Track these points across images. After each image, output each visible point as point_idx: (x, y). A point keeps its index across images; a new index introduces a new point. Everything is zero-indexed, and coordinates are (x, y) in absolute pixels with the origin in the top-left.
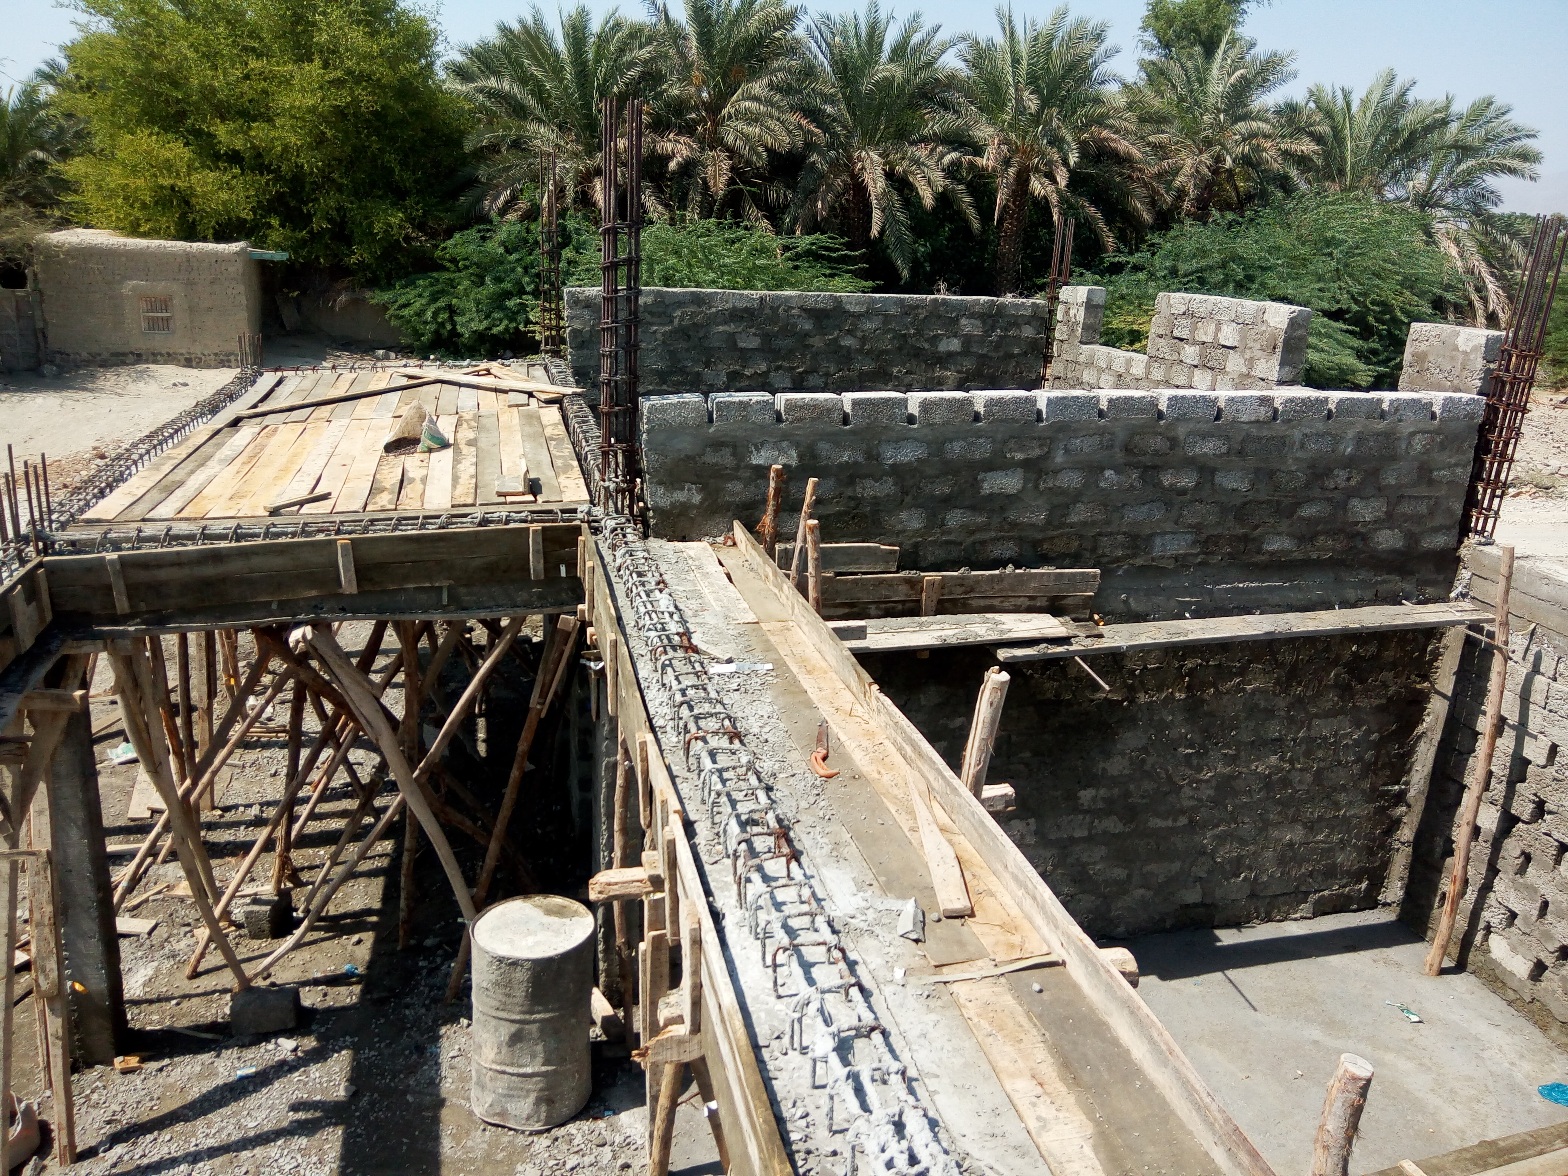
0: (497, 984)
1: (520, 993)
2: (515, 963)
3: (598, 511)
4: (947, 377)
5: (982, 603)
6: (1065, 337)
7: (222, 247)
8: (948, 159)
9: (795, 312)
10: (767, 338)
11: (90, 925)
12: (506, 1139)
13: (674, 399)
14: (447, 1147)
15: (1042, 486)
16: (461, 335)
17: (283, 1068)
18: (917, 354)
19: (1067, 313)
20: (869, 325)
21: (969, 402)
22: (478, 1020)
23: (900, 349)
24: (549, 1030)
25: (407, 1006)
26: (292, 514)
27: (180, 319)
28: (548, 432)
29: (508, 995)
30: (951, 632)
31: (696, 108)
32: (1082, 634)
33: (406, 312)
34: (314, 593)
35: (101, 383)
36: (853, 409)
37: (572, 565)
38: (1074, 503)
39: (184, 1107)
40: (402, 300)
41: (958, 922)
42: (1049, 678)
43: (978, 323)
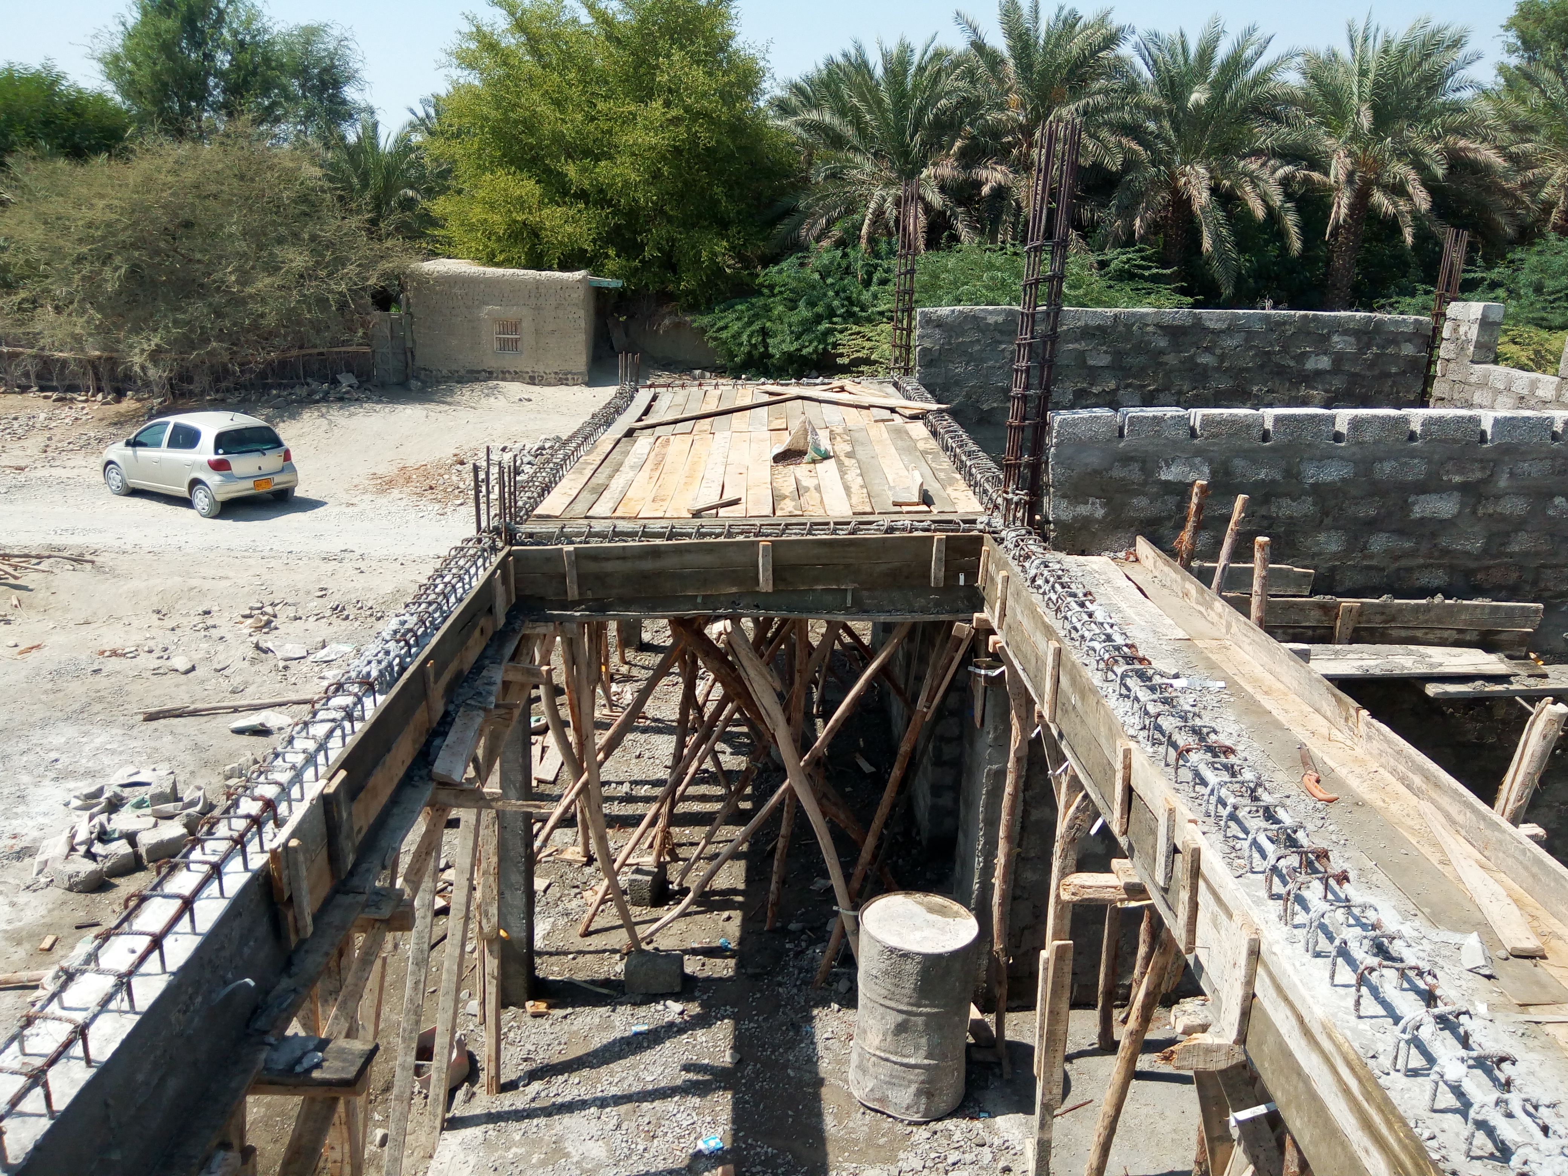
0: (886, 973)
1: (909, 984)
2: (906, 955)
3: (998, 521)
4: (1313, 396)
5: (1404, 633)
6: (1453, 356)
7: (566, 275)
8: (1280, 173)
9: (1150, 329)
10: (1118, 355)
11: (517, 878)
12: (886, 1125)
13: (1084, 413)
14: (830, 1123)
15: (1480, 512)
16: (772, 356)
17: (671, 1030)
18: (1281, 372)
19: (1455, 330)
20: (1230, 342)
21: (1405, 420)
22: (865, 1006)
23: (1262, 366)
24: (934, 1024)
25: (780, 984)
26: (711, 516)
27: (527, 338)
28: (921, 445)
29: (896, 985)
30: (1372, 663)
31: (1012, 132)
32: (1523, 673)
33: (724, 335)
34: (734, 590)
35: (457, 398)
36: (1274, 426)
37: (972, 574)
38: (1516, 531)
39: (588, 1054)
40: (721, 324)
41: (1527, 962)
42: (1472, 719)
43: (1352, 340)
